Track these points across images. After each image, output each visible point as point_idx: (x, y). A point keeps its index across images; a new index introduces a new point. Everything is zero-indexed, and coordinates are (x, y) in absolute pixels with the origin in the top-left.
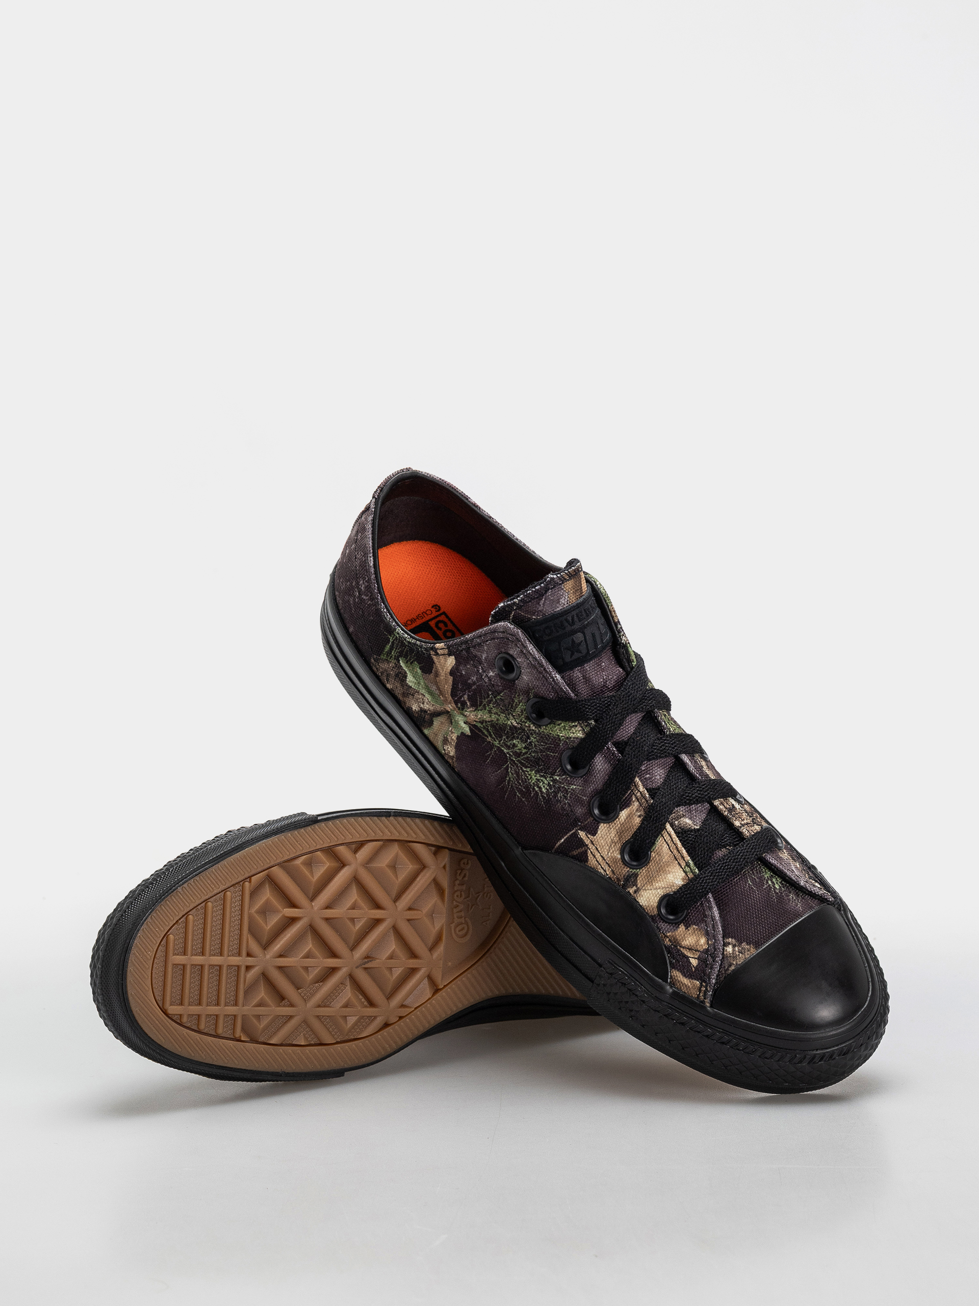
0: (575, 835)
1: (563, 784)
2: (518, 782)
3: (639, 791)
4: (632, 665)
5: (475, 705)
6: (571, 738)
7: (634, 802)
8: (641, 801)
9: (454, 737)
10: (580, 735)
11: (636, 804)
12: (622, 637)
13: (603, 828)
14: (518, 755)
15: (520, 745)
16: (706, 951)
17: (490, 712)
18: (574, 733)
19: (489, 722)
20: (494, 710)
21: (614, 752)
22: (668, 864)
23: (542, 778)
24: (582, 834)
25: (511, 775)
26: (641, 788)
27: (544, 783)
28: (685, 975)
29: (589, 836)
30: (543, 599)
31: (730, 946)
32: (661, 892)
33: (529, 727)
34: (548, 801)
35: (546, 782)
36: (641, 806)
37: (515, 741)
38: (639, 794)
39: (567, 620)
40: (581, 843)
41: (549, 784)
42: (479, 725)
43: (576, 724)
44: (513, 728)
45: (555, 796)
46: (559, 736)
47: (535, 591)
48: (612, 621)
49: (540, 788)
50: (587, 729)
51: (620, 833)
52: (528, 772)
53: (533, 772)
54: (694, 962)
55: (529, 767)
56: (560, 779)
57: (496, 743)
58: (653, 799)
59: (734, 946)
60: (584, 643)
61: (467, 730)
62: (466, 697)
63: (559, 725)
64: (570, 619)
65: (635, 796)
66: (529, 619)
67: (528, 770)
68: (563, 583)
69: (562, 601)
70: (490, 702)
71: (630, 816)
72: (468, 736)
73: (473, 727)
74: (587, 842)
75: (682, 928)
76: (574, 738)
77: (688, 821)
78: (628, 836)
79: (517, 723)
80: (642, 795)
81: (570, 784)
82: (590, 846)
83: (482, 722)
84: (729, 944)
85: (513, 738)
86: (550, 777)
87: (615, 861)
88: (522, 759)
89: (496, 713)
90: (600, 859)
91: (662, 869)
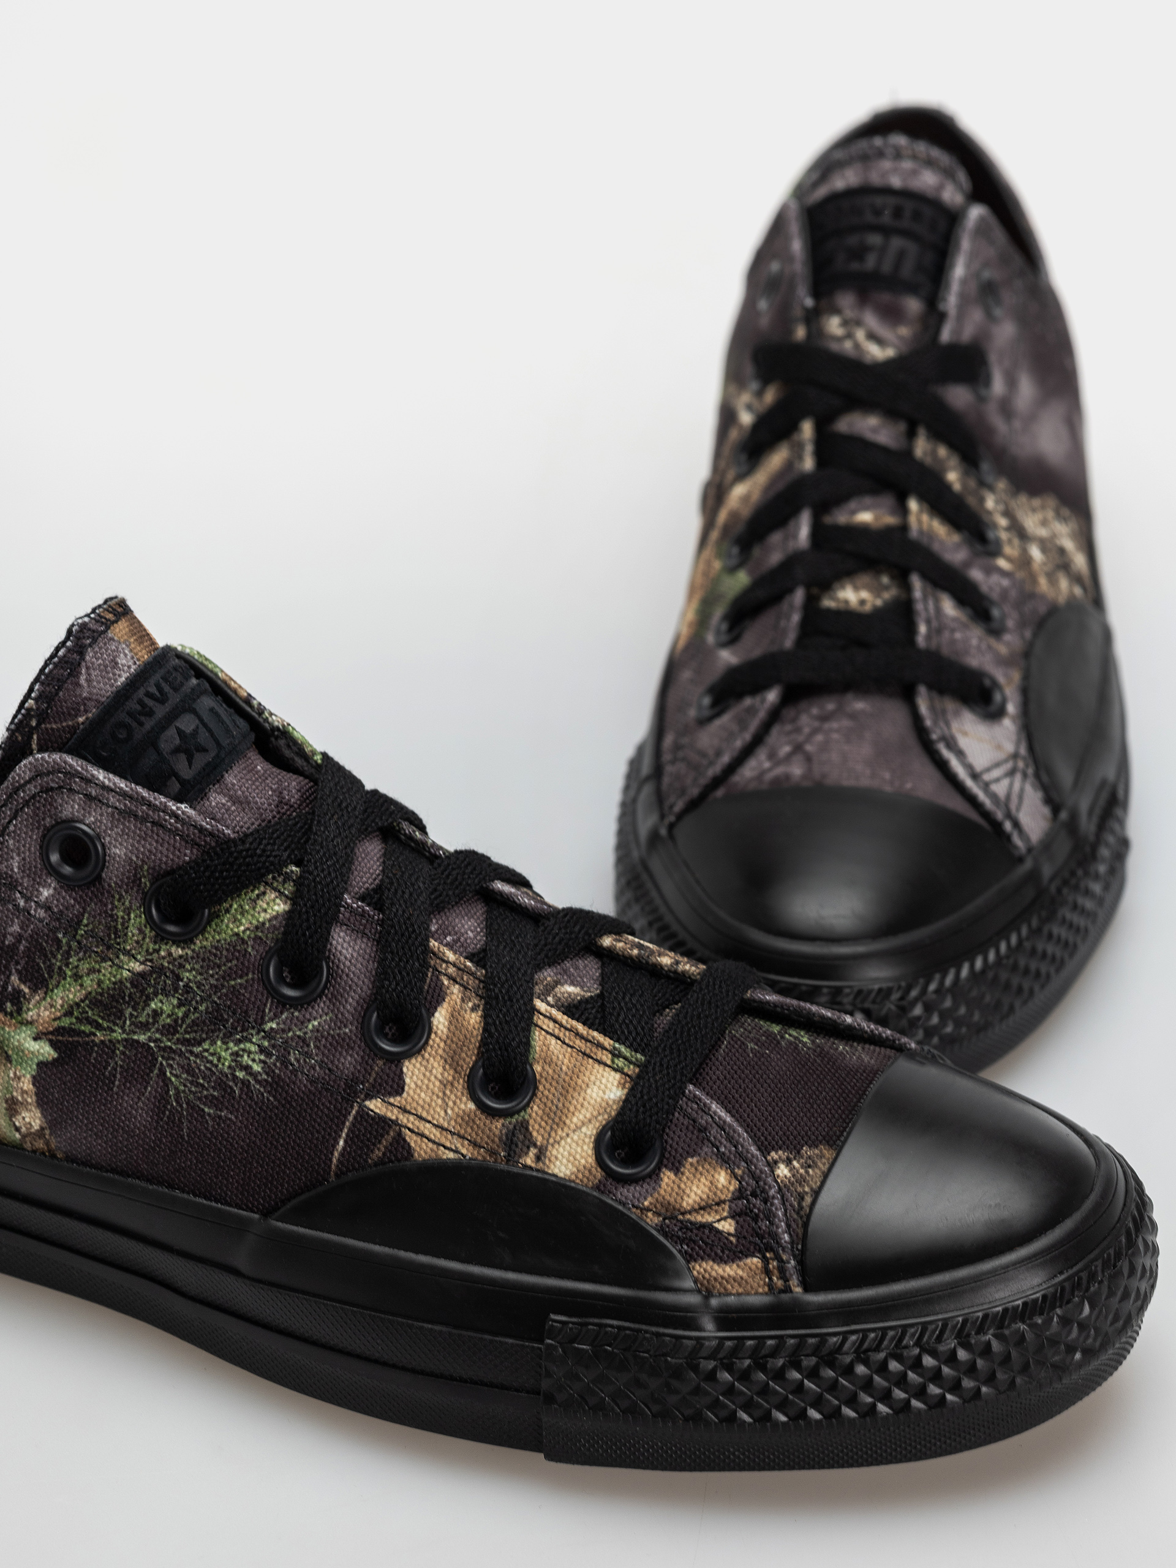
0: (363, 1114)
1: (290, 1030)
2: (198, 1085)
3: (447, 962)
4: (316, 762)
5: (40, 982)
6: (263, 924)
7: (448, 988)
8: (462, 979)
9: (27, 1084)
10: (280, 907)
11: (456, 989)
12: (270, 719)
13: (412, 1071)
14: (170, 1030)
15: (164, 1005)
16: (740, 1194)
17: (77, 977)
18: (265, 911)
19: (82, 1001)
20: (84, 967)
21: (363, 910)
22: (575, 1072)
23: (242, 1046)
24: (375, 1105)
25: (175, 1077)
26: (451, 956)
27: (250, 1053)
28: (720, 1260)
29: (392, 1100)
30: (83, 671)
31: (782, 1166)
32: (590, 1131)
33: (170, 954)
34: (274, 1083)
35: (253, 1048)
36: (466, 988)
37: (153, 1006)
38: (451, 970)
39: (149, 695)
40: (384, 1123)
41: (262, 1050)
42: (66, 1022)
43: (262, 889)
44: (138, 979)
45: (285, 1062)
46: (237, 934)
47: (60, 662)
48: (238, 700)
49: (247, 1068)
50: (289, 889)
51: (452, 1060)
52: (207, 1050)
53: (219, 1043)
54: (727, 1226)
55: (204, 1040)
56: (278, 1024)
57: (118, 1035)
58: (484, 967)
59: (788, 1162)
60: (202, 729)
61: (45, 1050)
62: (14, 979)
63: (227, 911)
64: (153, 690)
65: (446, 975)
66: (73, 729)
67: (206, 1046)
68: (108, 628)
69: (122, 660)
70: (67, 955)
71: (454, 1018)
72: (54, 1060)
73: (55, 1036)
74: (392, 1114)
75: (667, 1177)
76: (270, 920)
77: (570, 989)
78: (469, 1059)
79: (142, 963)
80: (459, 969)
81: (303, 1023)
82: (403, 1119)
83: (69, 1013)
84: (776, 1162)
85: (149, 999)
86: (258, 1033)
87: (466, 1119)
88: (186, 1032)
89: (92, 971)
90: (435, 1134)
91: (568, 1088)
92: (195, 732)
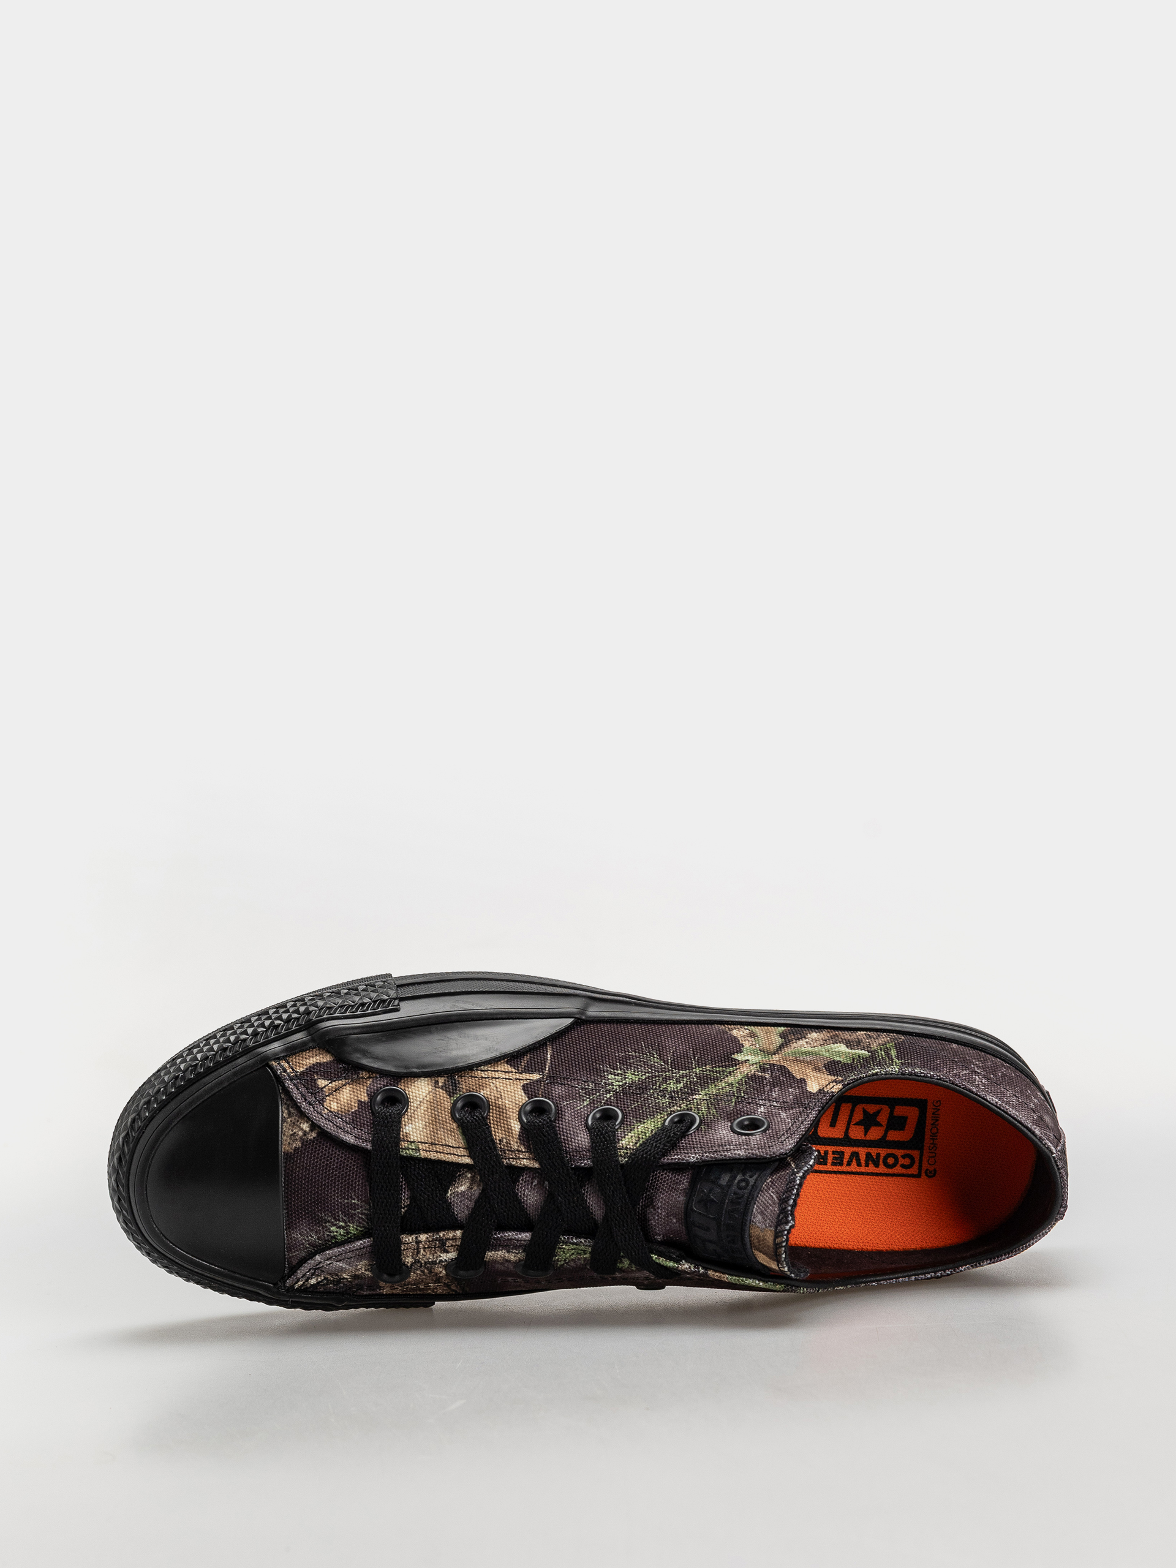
0: (541, 1070)
1: (598, 1096)
2: (642, 1061)
3: (525, 1158)
5: (752, 1078)
6: (629, 1133)
7: (519, 1145)
8: (514, 1153)
9: (746, 1044)
11: (515, 1146)
13: (522, 1098)
14: (665, 1080)
15: (672, 1086)
16: (321, 1102)
18: (631, 1138)
20: (727, 1089)
22: (434, 1132)
23: (623, 1083)
24: (535, 1077)
25: (655, 1060)
26: (525, 1162)
27: (617, 1081)
28: (319, 1064)
29: (528, 1081)
31: (308, 1129)
32: (414, 1104)
34: (599, 1072)
35: (616, 1083)
36: (510, 1150)
37: (681, 1085)
38: (522, 1156)
40: (528, 1070)
41: (610, 1084)
42: (731, 1069)
43: (636, 1146)
45: (595, 1082)
46: (644, 1123)
49: (616, 1075)
50: (622, 1152)
51: (501, 1110)
52: (642, 1076)
53: (636, 1080)
54: (322, 1083)
55: (645, 1079)
56: (606, 1097)
57: (698, 1070)
58: (506, 1166)
59: (305, 1133)
61: (739, 1057)
62: (767, 1076)
63: (652, 1131)
65: (524, 1151)
66: (772, 1173)
67: (644, 1077)
70: (739, 1090)
71: (509, 1130)
73: (736, 1063)
74: (524, 1076)
75: (364, 1098)
76: (626, 1136)
78: (493, 1116)
79: (694, 1099)
80: (519, 1158)
82: (518, 1076)
83: (731, 1072)
84: (311, 1130)
85: (685, 1087)
86: (616, 1090)
87: (481, 1087)
88: (658, 1079)
89: (723, 1089)
90: (497, 1075)
91: (435, 1122)
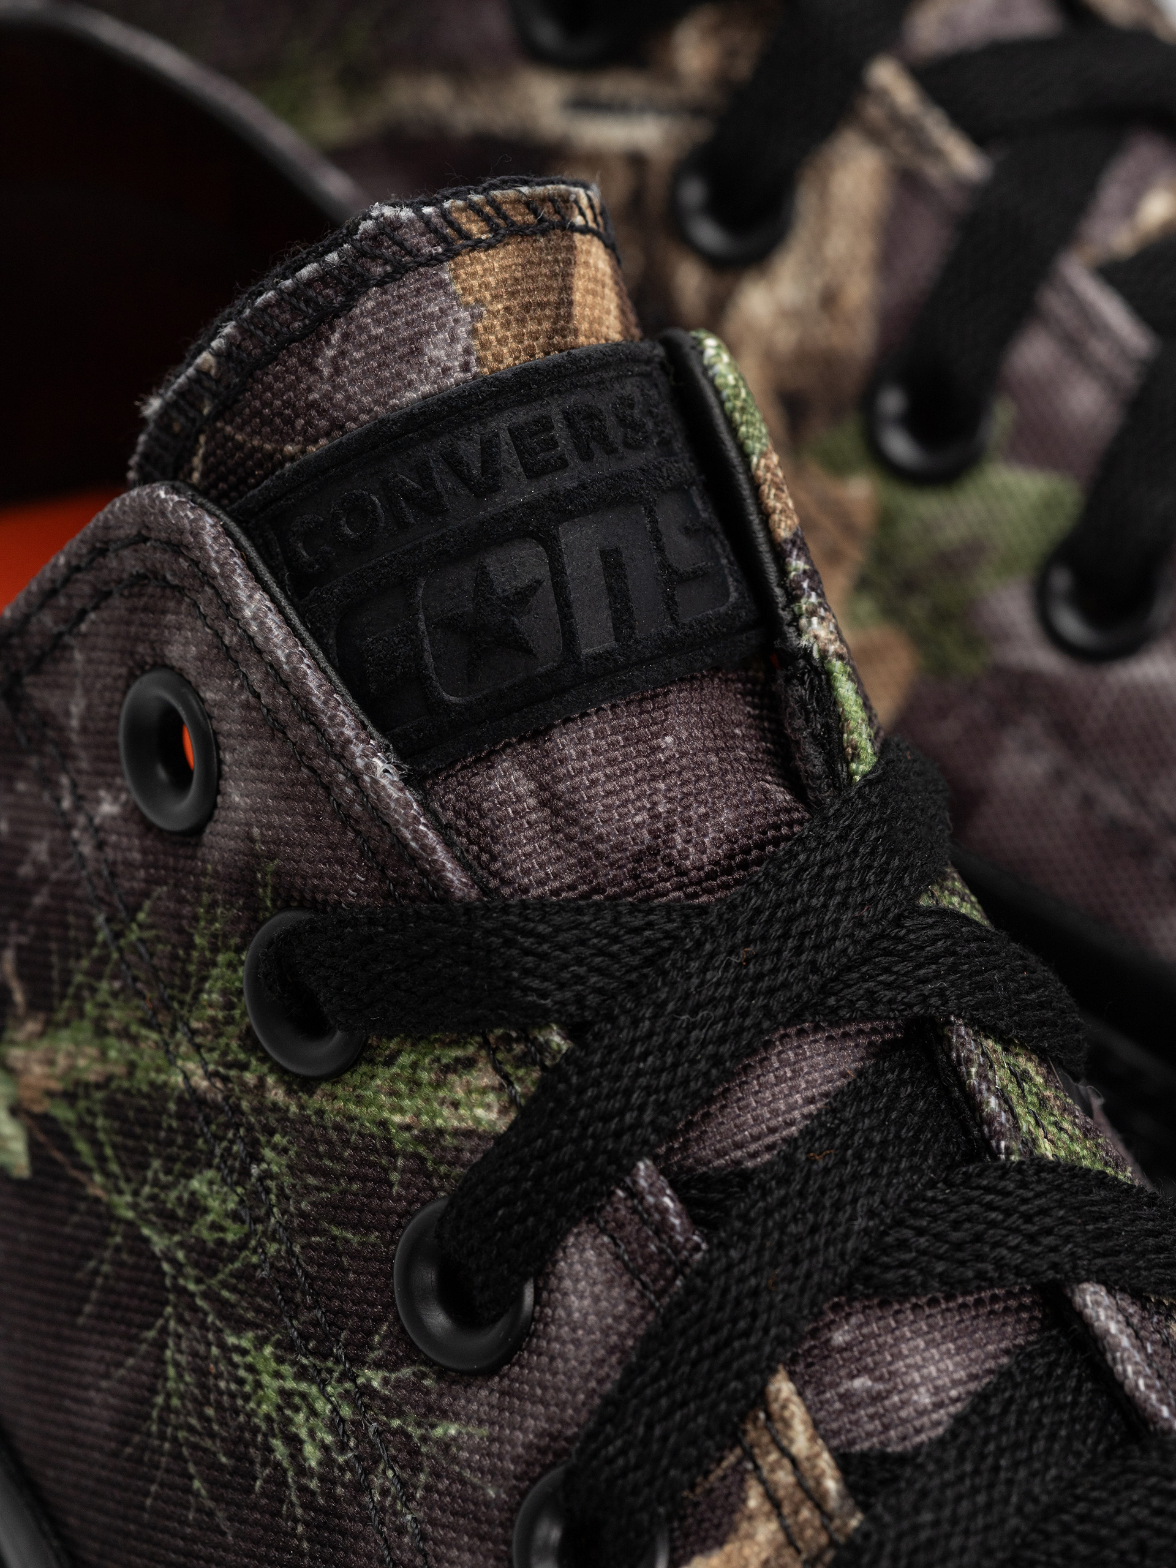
1: (400, 1414)
2: (203, 1418)
3: (785, 1452)
4: (851, 775)
6: (440, 1132)
7: (751, 1518)
8: (796, 1512)
10: (491, 1114)
11: (766, 1531)
12: (803, 621)
15: (216, 1204)
18: (456, 1105)
20: (118, 1015)
21: (664, 1220)
23: (304, 1386)
27: (313, 1412)
30: (335, 338)
33: (261, 1084)
35: (320, 1405)
36: (790, 1541)
37: (195, 1184)
38: (784, 1477)
39: (454, 463)
41: (335, 1424)
42: (63, 1113)
43: (471, 1050)
44: (191, 1106)
45: (361, 1488)
46: (384, 1124)
47: (294, 293)
48: (761, 536)
49: (294, 1442)
50: (525, 1083)
52: (244, 1352)
53: (268, 1350)
55: (252, 1325)
56: (386, 1382)
57: (123, 1205)
58: (865, 1507)
60: (546, 596)
61: (16, 1147)
62: (8, 959)
63: (389, 1062)
64: (469, 450)
65: (763, 1482)
66: (272, 461)
67: (249, 1340)
68: (451, 253)
69: (436, 350)
70: (98, 971)
76: (456, 1133)
79: (209, 1076)
80: (800, 1484)
81: (433, 1412)
83: (69, 1097)
85: (194, 1165)
86: (344, 1376)
88: (224, 1285)
89: (124, 1034)
92: (524, 596)
